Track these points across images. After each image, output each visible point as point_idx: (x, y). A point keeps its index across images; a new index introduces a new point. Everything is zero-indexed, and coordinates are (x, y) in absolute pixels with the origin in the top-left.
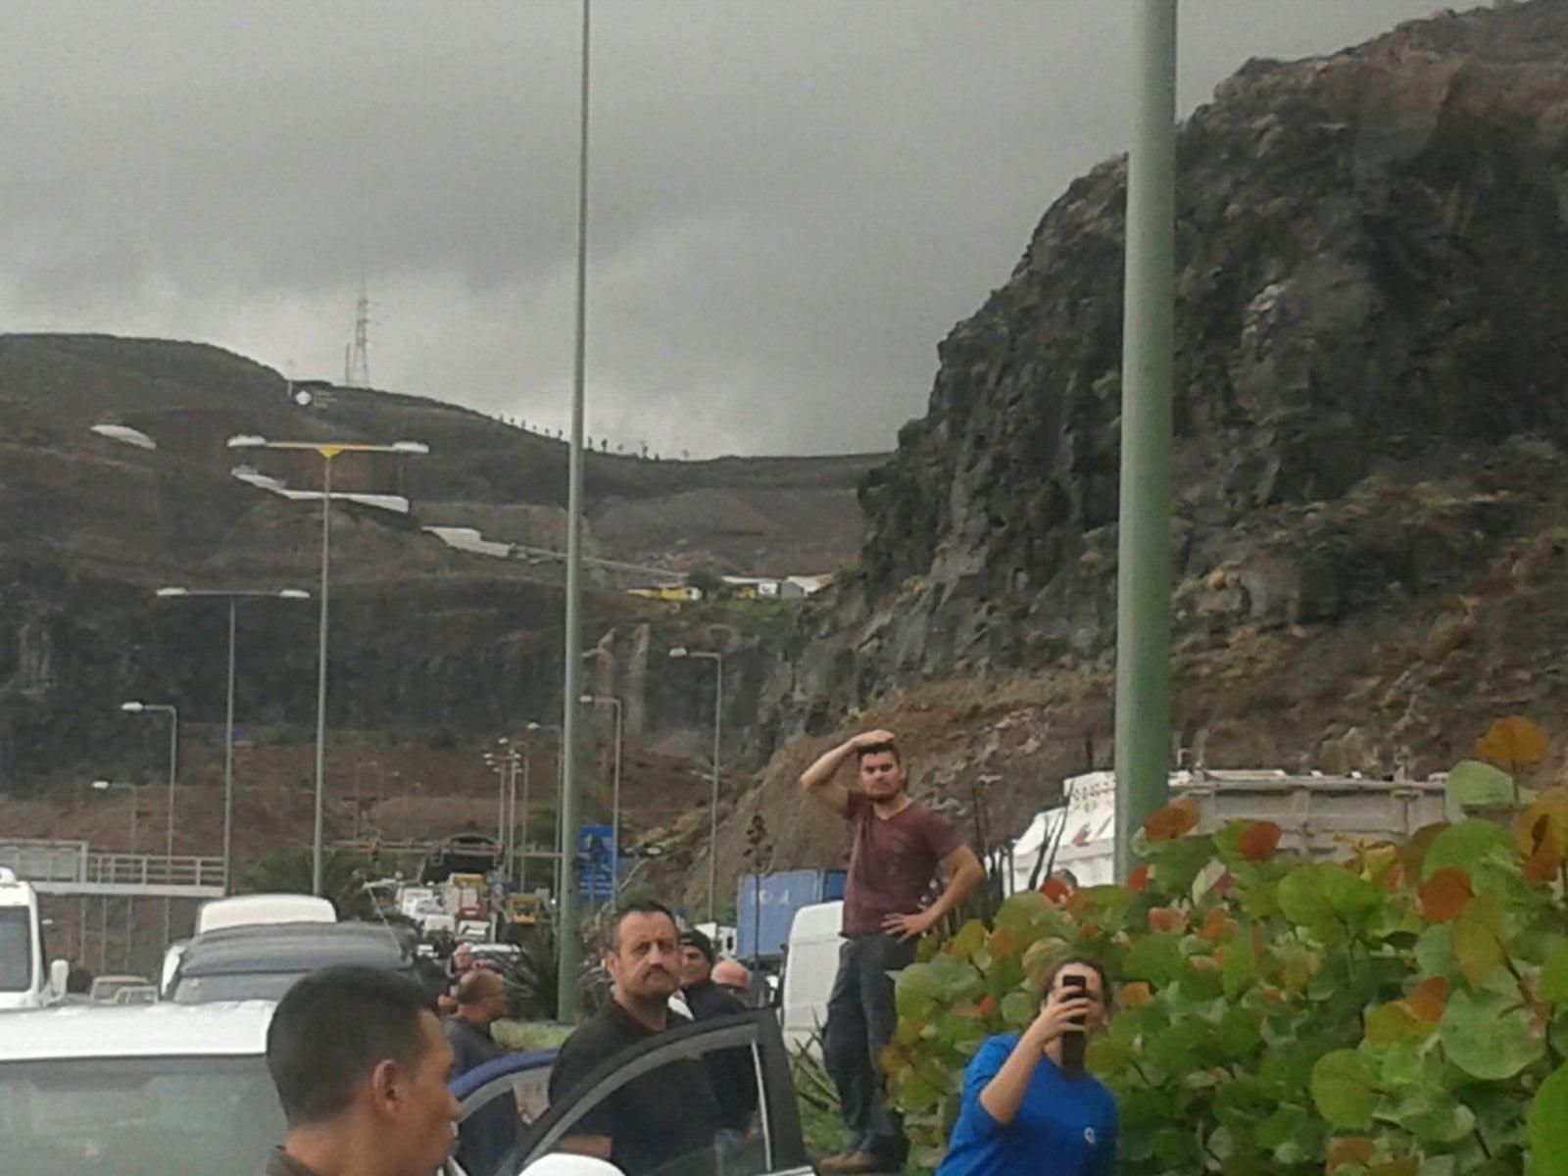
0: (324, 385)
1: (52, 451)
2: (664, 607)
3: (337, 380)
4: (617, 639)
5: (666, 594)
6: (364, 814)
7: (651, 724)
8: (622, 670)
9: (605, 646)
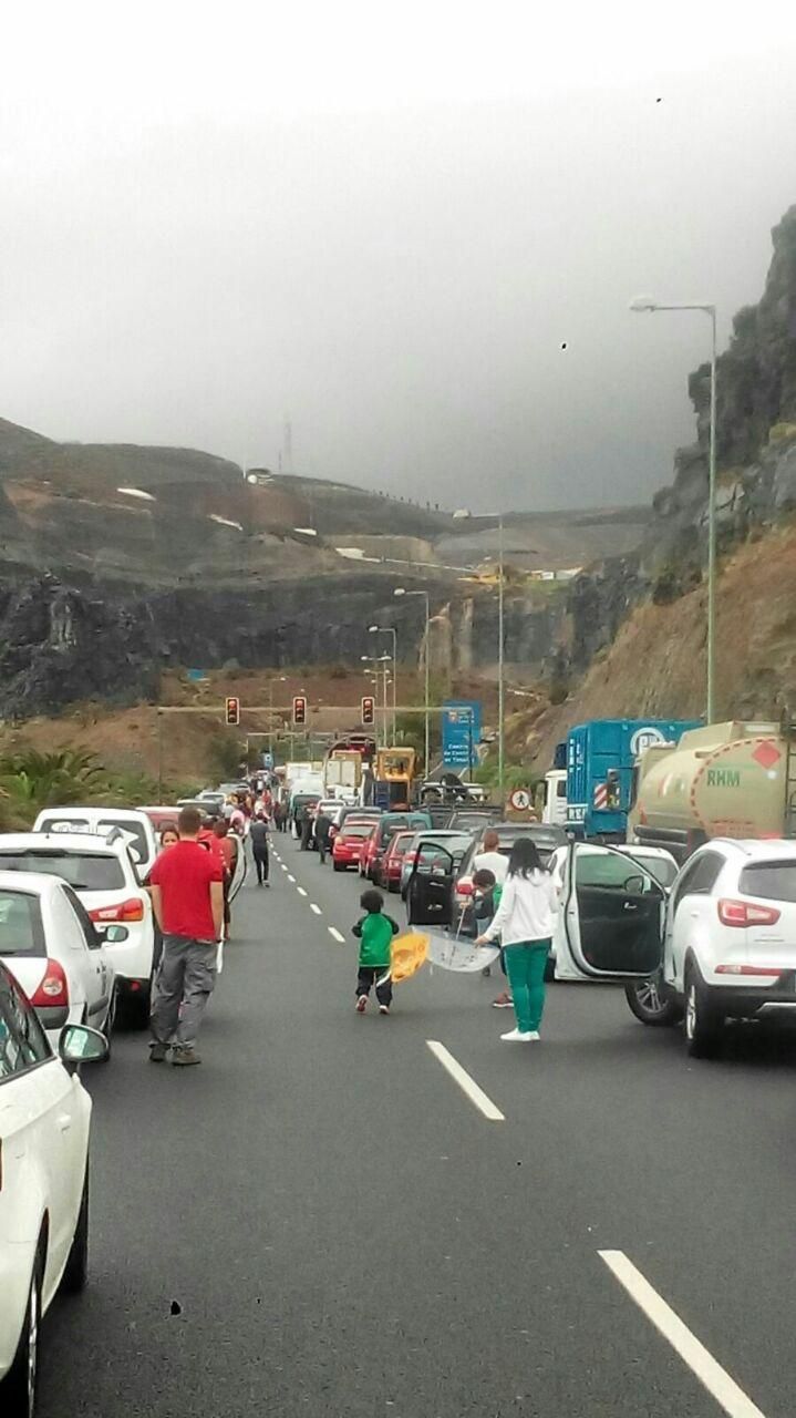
0: (264, 471)
1: (84, 501)
2: (482, 587)
3: (274, 470)
4: (451, 609)
5: (482, 580)
6: (286, 724)
7: (476, 663)
8: (455, 630)
9: (444, 615)
